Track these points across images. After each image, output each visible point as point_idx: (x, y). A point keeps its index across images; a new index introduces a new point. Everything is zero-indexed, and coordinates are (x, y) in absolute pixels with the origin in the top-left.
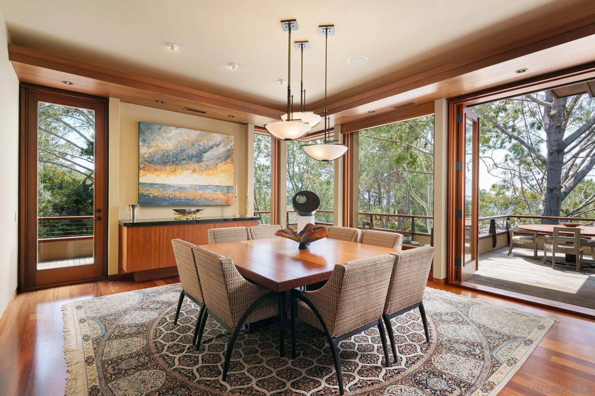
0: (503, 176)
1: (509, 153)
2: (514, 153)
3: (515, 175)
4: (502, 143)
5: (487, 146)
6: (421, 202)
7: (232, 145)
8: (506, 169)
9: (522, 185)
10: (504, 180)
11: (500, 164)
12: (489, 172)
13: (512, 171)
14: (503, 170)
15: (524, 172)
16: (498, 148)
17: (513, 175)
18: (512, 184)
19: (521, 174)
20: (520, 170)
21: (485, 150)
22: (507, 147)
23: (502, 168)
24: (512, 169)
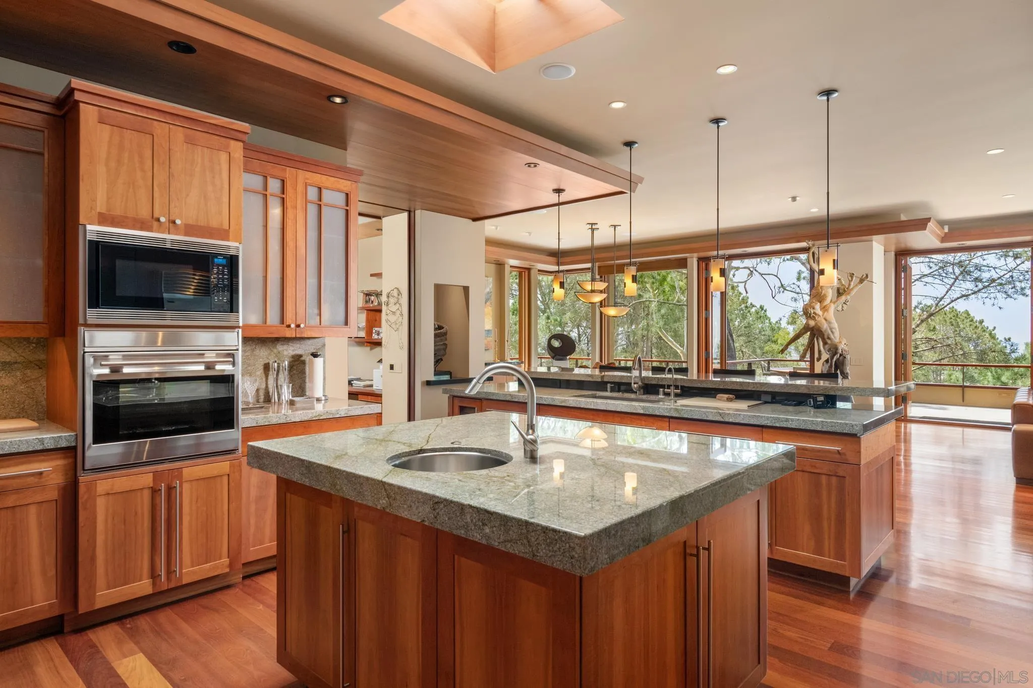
6: (673, 344)
7: (491, 287)
11: (789, 285)
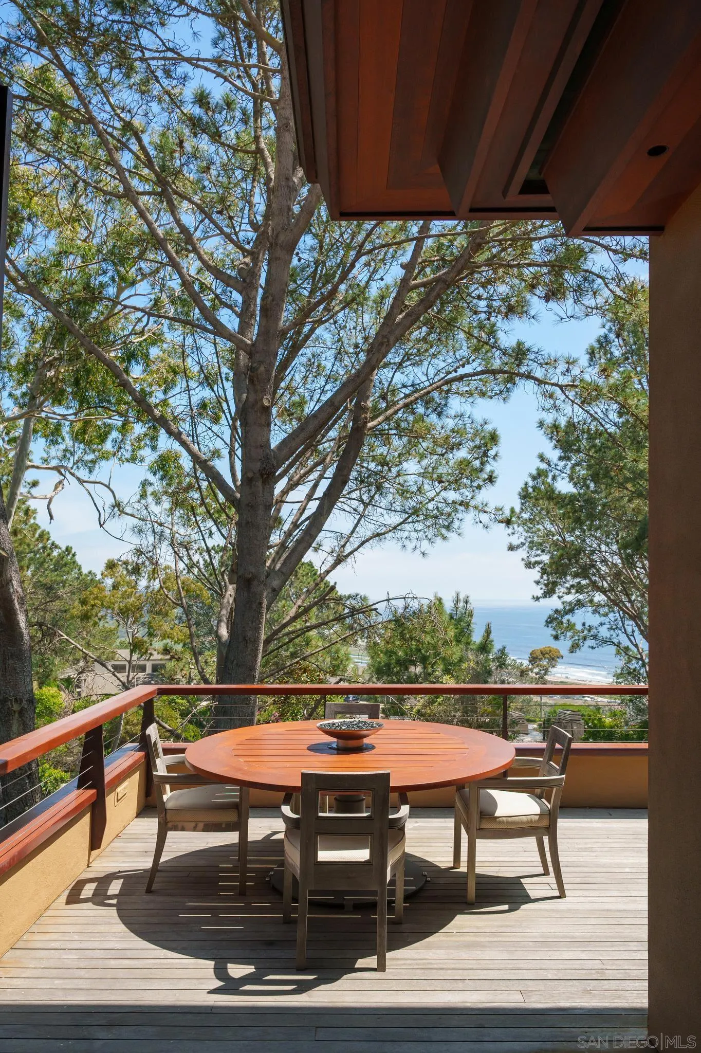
0: (136, 540)
1: (151, 478)
2: (162, 479)
3: (161, 538)
4: (136, 448)
8: (143, 520)
10: (138, 550)
13: (156, 525)
14: (135, 521)
15: (182, 531)
16: (126, 460)
17: (157, 538)
19: (176, 535)
20: (172, 524)
22: (147, 461)
23: (132, 515)
24: (156, 522)
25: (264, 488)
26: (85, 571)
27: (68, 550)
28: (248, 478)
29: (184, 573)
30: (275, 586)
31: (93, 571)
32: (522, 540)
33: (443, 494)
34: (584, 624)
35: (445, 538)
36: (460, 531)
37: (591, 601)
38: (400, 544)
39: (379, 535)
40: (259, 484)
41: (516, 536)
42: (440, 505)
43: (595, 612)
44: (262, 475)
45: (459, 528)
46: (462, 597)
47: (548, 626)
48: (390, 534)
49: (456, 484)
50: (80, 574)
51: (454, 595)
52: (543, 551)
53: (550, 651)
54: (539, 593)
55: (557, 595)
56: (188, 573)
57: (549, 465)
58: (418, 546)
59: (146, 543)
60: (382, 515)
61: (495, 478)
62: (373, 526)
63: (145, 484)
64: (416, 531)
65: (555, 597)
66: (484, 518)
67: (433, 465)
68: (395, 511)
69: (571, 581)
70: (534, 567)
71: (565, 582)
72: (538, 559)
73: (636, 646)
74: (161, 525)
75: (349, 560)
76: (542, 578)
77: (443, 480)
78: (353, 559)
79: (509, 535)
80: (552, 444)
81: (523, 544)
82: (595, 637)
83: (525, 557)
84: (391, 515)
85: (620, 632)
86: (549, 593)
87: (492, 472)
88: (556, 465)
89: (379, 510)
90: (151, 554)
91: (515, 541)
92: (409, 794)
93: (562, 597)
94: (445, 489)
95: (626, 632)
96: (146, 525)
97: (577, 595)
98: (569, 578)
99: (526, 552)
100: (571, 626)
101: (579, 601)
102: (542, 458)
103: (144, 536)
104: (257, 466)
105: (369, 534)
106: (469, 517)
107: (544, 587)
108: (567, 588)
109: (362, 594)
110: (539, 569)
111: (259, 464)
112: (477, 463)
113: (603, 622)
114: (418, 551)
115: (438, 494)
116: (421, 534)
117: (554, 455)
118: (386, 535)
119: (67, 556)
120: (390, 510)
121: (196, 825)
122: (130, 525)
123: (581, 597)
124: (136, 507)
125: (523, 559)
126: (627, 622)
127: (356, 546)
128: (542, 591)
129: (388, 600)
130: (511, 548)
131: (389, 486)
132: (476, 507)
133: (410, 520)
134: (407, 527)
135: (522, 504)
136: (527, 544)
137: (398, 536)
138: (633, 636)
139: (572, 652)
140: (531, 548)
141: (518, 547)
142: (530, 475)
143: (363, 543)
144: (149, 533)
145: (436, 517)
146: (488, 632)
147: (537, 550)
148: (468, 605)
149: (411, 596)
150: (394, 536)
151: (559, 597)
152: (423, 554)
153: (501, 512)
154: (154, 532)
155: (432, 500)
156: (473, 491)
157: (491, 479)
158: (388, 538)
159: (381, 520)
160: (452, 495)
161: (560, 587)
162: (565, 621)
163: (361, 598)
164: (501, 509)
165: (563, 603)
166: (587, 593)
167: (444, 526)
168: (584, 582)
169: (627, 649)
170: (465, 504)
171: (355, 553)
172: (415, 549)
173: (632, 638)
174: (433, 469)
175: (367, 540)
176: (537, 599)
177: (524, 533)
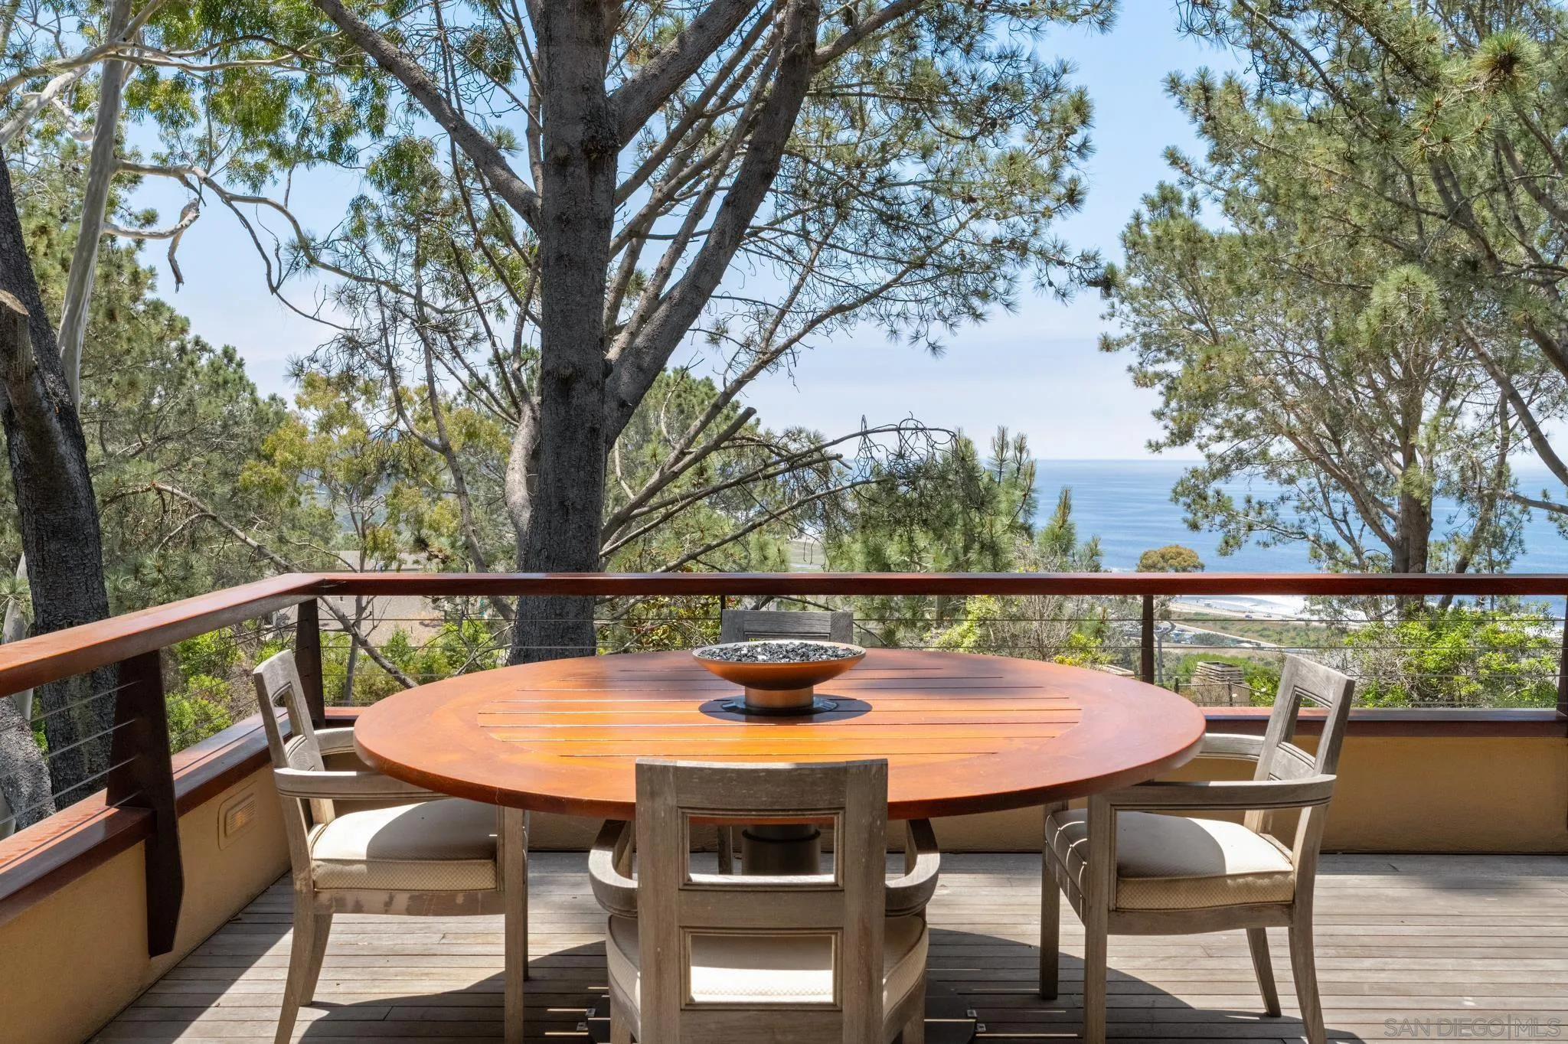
0: (344, 318)
1: (375, 195)
2: (393, 193)
3: (398, 312)
4: (339, 135)
5: (270, 145)
8: (358, 279)
9: (429, 366)
10: (350, 339)
12: (274, 290)
13: (384, 289)
14: (343, 280)
15: (441, 304)
16: (321, 156)
17: (387, 313)
18: (384, 360)
19: (427, 310)
20: (419, 289)
21: (261, 168)
22: (364, 159)
23: (337, 270)
24: (386, 283)
25: (592, 182)
26: (263, 395)
27: (228, 354)
28: (557, 158)
29: (460, 401)
30: (623, 396)
31: (279, 395)
32: (1129, 330)
33: (974, 225)
34: (1249, 501)
35: (977, 316)
36: (1010, 298)
37: (1264, 454)
38: (886, 327)
39: (841, 309)
40: (582, 171)
41: (1117, 320)
42: (967, 248)
43: (1271, 473)
44: (587, 153)
45: (1007, 292)
46: (1011, 437)
47: (1177, 501)
48: (866, 307)
49: (1001, 205)
50: (255, 402)
51: (996, 434)
52: (1170, 353)
53: (1180, 554)
54: (1162, 436)
55: (1197, 441)
56: (469, 399)
57: (1189, 173)
58: (923, 331)
59: (365, 324)
60: (848, 266)
61: (1080, 193)
62: (830, 290)
63: (358, 205)
64: (919, 301)
65: (1192, 445)
66: (1059, 275)
67: (953, 165)
68: (873, 257)
69: (1223, 412)
70: (1153, 384)
71: (1213, 415)
72: (1160, 368)
73: (1350, 540)
74: (396, 288)
75: (782, 358)
76: (1167, 404)
77: (975, 195)
78: (790, 357)
79: (1103, 317)
80: (1196, 127)
81: (1130, 339)
82: (1271, 525)
83: (1135, 364)
84: (868, 266)
85: (1319, 514)
86: (1182, 435)
87: (1074, 181)
88: (1202, 172)
89: (843, 256)
90: (376, 347)
91: (1115, 329)
92: (937, 823)
93: (1207, 446)
94: (977, 216)
95: (1331, 515)
96: (364, 287)
97: (1236, 441)
98: (1221, 406)
99: (1136, 353)
100: (1222, 504)
101: (1240, 452)
102: (1174, 158)
103: (361, 310)
104: (577, 133)
105: (823, 306)
106: (1027, 274)
107: (1171, 425)
108: (1217, 427)
109: (811, 427)
110: (1162, 389)
111: (581, 128)
112: (1044, 163)
113: (1287, 495)
114: (922, 343)
115: (962, 226)
116: (928, 307)
117: (1197, 149)
118: (857, 310)
119: (227, 366)
120: (865, 254)
121: (391, 898)
122: (332, 288)
123: (1244, 445)
124: (341, 249)
125: (1130, 369)
126: (1333, 495)
127: (795, 333)
128: (1167, 433)
129: (864, 434)
130: (1107, 345)
131: (859, 206)
132: (1041, 253)
133: (906, 278)
134: (900, 292)
135: (1130, 258)
136: (1138, 339)
137: (882, 312)
138: (1345, 521)
139: (1225, 554)
140: (1146, 346)
141: (1120, 344)
142: (1146, 199)
143: (811, 326)
144: (371, 304)
145: (958, 271)
146: (1065, 506)
147: (1159, 350)
148: (1024, 456)
149: (911, 424)
150: (873, 311)
151: (1200, 447)
152: (934, 348)
153: (1092, 265)
154: (380, 301)
155: (953, 236)
156: (1036, 221)
157: (1073, 197)
158: (862, 315)
159: (848, 277)
160: (990, 229)
161: (1204, 424)
162: (1210, 492)
163: (808, 437)
164: (1094, 258)
165: (1209, 457)
166: (1256, 437)
167: (976, 293)
168: (1251, 416)
169: (1332, 547)
170: (1021, 249)
171: (796, 346)
172: (917, 338)
173: (1343, 526)
174: (953, 173)
175: (820, 320)
176: (1156, 447)
177: (1133, 317)
